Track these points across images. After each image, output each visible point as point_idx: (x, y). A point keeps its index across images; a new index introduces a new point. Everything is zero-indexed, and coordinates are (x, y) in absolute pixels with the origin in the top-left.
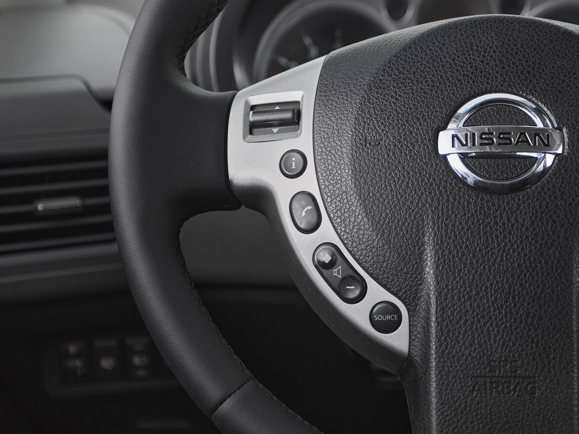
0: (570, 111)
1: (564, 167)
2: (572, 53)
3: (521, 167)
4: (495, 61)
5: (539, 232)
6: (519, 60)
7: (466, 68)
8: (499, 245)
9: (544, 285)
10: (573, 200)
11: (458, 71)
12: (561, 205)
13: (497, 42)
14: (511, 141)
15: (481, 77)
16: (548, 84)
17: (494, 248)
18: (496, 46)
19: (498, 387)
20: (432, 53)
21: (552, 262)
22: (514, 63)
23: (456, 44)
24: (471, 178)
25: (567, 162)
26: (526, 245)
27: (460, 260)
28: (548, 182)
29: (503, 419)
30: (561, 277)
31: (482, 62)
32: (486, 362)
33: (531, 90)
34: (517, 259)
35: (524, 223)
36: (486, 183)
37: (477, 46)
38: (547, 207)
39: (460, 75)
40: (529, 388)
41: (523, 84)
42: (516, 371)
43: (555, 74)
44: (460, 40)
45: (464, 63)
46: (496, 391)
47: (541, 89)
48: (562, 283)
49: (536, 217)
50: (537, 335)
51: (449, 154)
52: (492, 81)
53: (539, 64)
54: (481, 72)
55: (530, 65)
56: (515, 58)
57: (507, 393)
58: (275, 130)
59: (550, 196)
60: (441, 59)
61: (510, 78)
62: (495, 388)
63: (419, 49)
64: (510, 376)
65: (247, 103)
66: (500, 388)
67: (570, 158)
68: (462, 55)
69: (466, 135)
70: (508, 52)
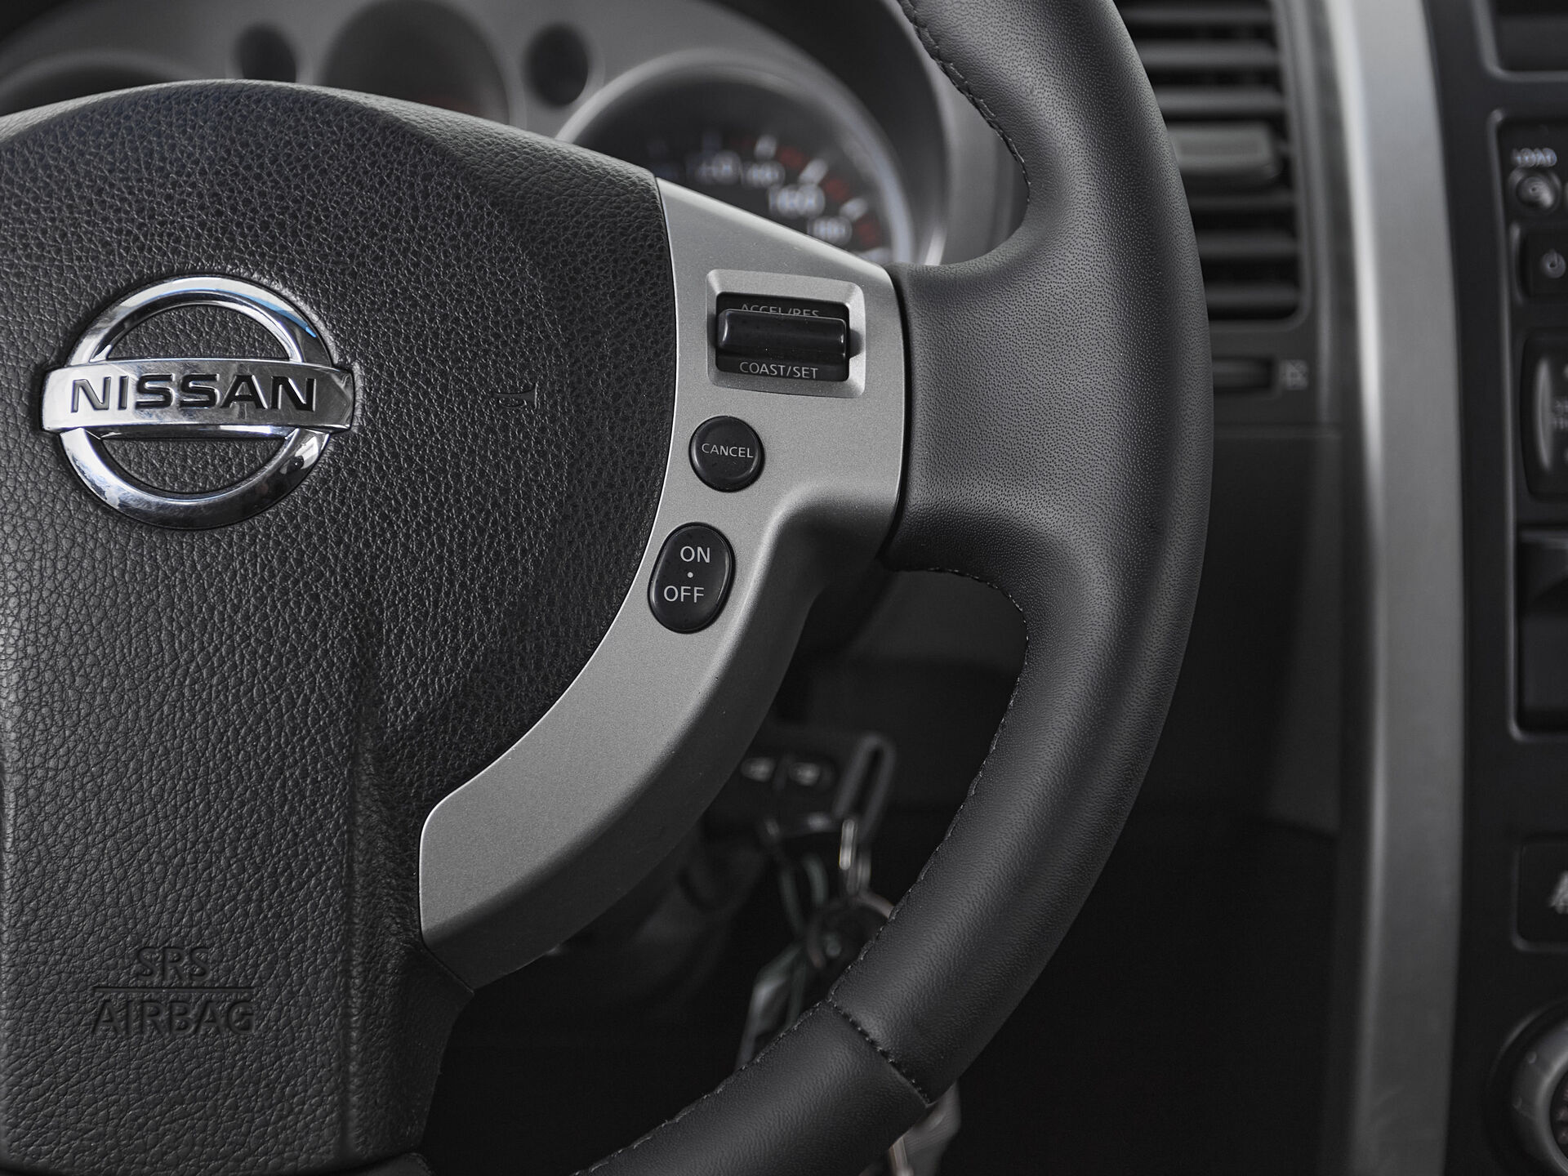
0: (374, 322)
1: (347, 462)
2: (398, 179)
3: (241, 464)
4: (200, 196)
5: (276, 624)
6: (262, 194)
7: (127, 213)
8: (175, 657)
9: (284, 757)
10: (367, 545)
11: (105, 220)
12: (336, 557)
13: (214, 150)
14: (212, 396)
15: (161, 235)
16: (326, 255)
17: (163, 665)
18: (209, 158)
19: (158, 1013)
20: (50, 176)
21: (307, 701)
22: (247, 202)
23: (112, 153)
24: (114, 488)
25: (356, 450)
26: (242, 657)
27: (80, 693)
28: (306, 500)
29: (167, 1092)
30: (326, 739)
31: (169, 198)
32: (130, 951)
33: (281, 269)
34: (218, 692)
35: (241, 601)
36: (148, 503)
37: (163, 159)
38: (299, 562)
39: (110, 230)
40: (234, 1016)
41: (263, 255)
42: (203, 973)
43: (346, 231)
44: (123, 144)
45: (123, 200)
46: (154, 1023)
47: (308, 268)
48: (329, 751)
49: (271, 588)
50: (259, 882)
51: (65, 430)
52: (187, 246)
53: (311, 204)
54: (162, 224)
55: (287, 208)
56: (251, 189)
57: (179, 1029)
59: (309, 535)
60: (69, 190)
61: (232, 240)
62: (151, 1015)
63: (19, 165)
64: (189, 987)
66: (163, 1016)
67: (365, 440)
68: (122, 180)
69: (106, 381)
70: (237, 174)
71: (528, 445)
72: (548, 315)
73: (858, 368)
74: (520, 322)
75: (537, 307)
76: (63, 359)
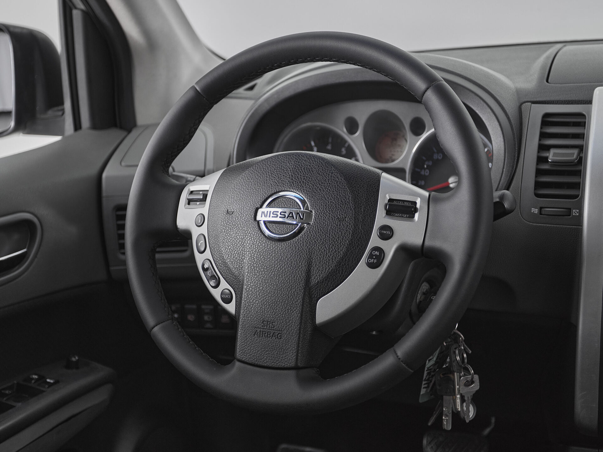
0: (317, 203)
1: (309, 230)
2: (326, 173)
3: (290, 229)
4: (289, 175)
5: (293, 261)
6: (301, 175)
7: (276, 178)
8: (275, 266)
9: (292, 287)
10: (311, 247)
11: (272, 179)
12: (305, 249)
13: (293, 166)
14: (285, 216)
15: (281, 183)
16: (310, 188)
17: (272, 267)
18: (292, 168)
19: (265, 334)
20: (264, 170)
21: (297, 276)
22: (298, 177)
23: (275, 166)
24: (267, 233)
25: (311, 228)
26: (286, 267)
27: (257, 271)
28: (301, 237)
29: (266, 349)
30: (300, 284)
31: (284, 175)
32: (262, 321)
33: (302, 191)
34: (281, 273)
35: (287, 256)
36: (272, 236)
37: (284, 168)
38: (298, 249)
39: (272, 182)
40: (279, 336)
41: (299, 188)
42: (274, 327)
43: (315, 184)
44: (277, 164)
45: (276, 176)
46: (265, 335)
47: (307, 191)
48: (300, 286)
49: (293, 254)
50: (285, 310)
51: (260, 220)
52: (285, 185)
53: (309, 178)
54: (282, 181)
55: (305, 179)
56: (299, 174)
57: (269, 337)
58: (198, 203)
59: (301, 244)
60: (266, 173)
61: (294, 185)
62: (264, 334)
63: (259, 168)
64: (271, 329)
65: (189, 189)
66: (266, 334)
67: (313, 226)
68: (276, 171)
69: (267, 212)
70: (297, 171)
71: (344, 229)
72: (351, 202)
73: (417, 215)
74: (346, 204)
75: (349, 201)
76: (261, 206)
